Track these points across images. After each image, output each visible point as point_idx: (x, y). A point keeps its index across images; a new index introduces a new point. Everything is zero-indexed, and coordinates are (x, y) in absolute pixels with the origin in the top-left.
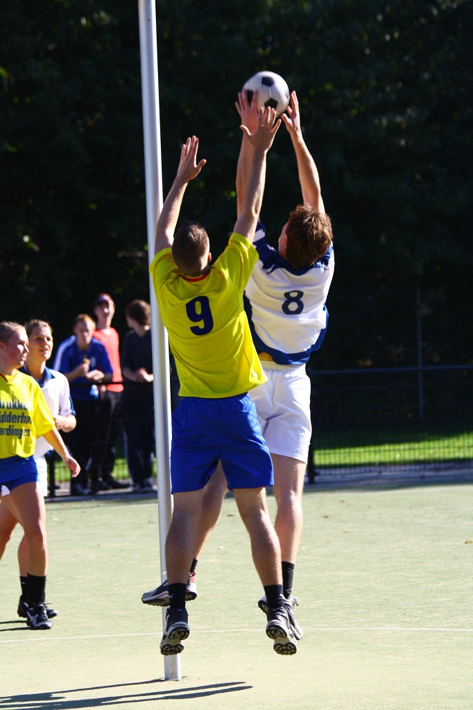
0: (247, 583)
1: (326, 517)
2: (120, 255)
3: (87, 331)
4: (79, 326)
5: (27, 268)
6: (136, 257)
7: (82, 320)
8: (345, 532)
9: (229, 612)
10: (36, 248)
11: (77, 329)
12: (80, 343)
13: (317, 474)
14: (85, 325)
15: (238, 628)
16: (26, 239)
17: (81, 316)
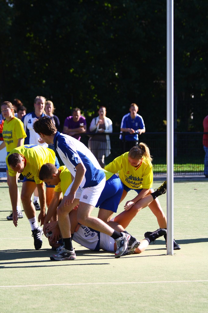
0: (201, 217)
2: (154, 82)
3: (135, 110)
6: (161, 83)
9: (194, 228)
12: (132, 116)
14: (134, 108)
15: (197, 235)
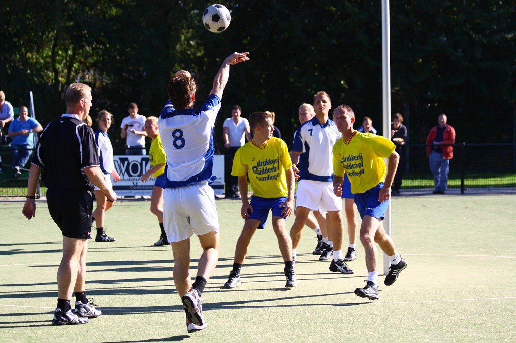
1: (466, 208)
4: (365, 122)
5: (342, 95)
7: (366, 119)
8: (474, 215)
10: (347, 87)
11: (364, 124)
13: (465, 190)
16: (342, 82)
17: (366, 118)
